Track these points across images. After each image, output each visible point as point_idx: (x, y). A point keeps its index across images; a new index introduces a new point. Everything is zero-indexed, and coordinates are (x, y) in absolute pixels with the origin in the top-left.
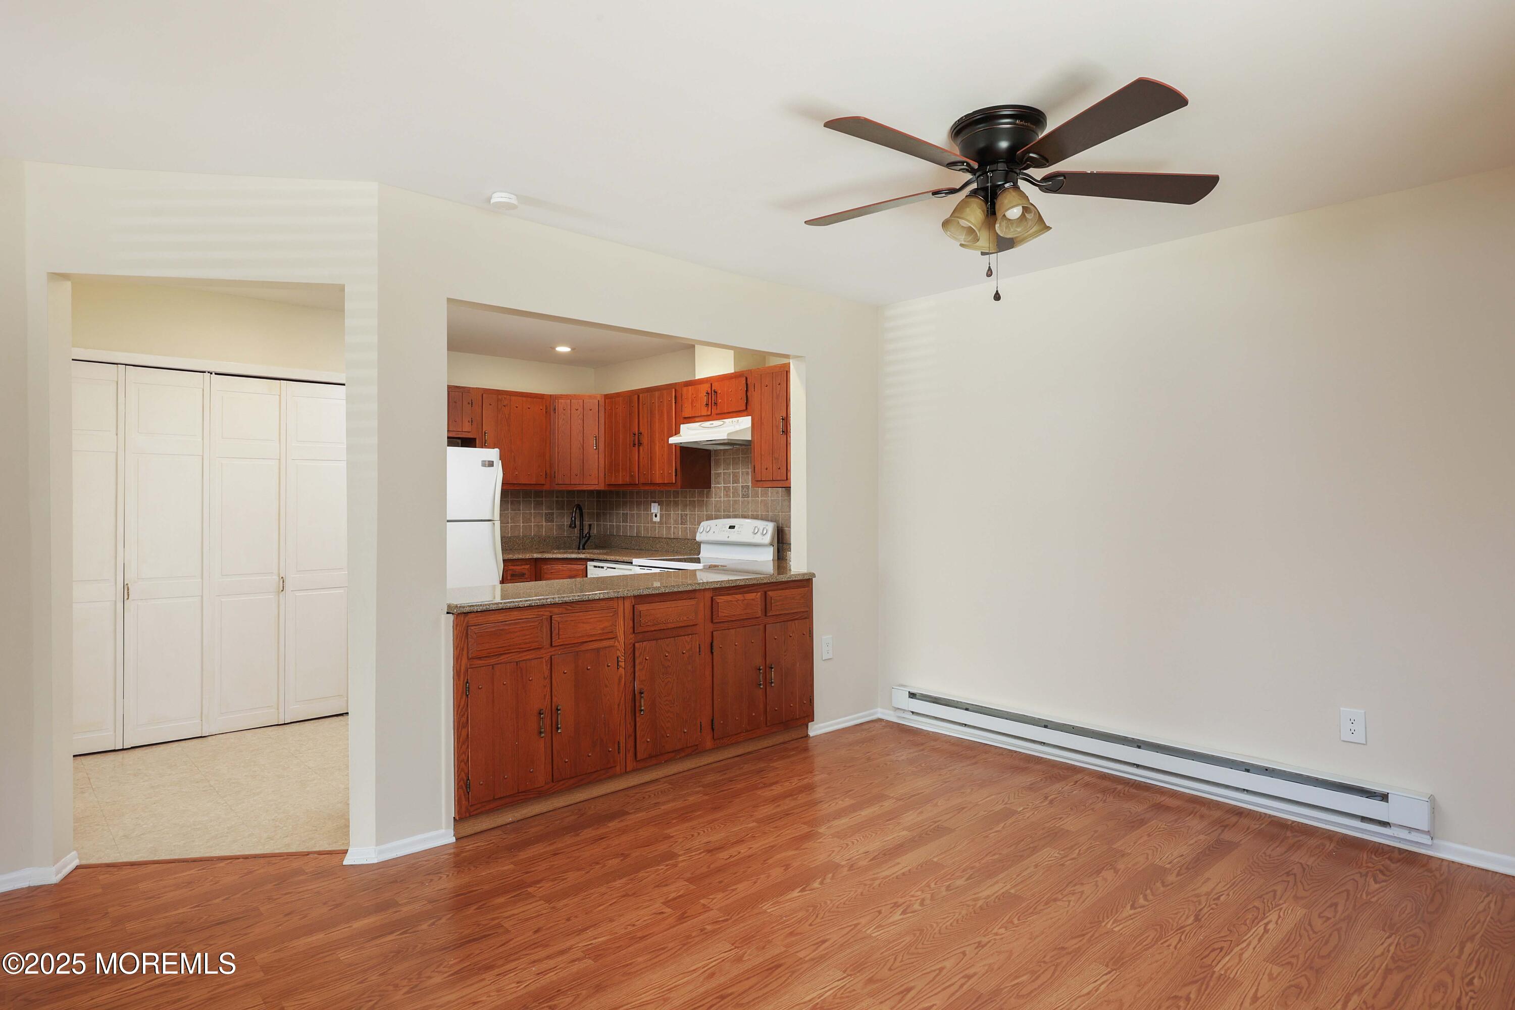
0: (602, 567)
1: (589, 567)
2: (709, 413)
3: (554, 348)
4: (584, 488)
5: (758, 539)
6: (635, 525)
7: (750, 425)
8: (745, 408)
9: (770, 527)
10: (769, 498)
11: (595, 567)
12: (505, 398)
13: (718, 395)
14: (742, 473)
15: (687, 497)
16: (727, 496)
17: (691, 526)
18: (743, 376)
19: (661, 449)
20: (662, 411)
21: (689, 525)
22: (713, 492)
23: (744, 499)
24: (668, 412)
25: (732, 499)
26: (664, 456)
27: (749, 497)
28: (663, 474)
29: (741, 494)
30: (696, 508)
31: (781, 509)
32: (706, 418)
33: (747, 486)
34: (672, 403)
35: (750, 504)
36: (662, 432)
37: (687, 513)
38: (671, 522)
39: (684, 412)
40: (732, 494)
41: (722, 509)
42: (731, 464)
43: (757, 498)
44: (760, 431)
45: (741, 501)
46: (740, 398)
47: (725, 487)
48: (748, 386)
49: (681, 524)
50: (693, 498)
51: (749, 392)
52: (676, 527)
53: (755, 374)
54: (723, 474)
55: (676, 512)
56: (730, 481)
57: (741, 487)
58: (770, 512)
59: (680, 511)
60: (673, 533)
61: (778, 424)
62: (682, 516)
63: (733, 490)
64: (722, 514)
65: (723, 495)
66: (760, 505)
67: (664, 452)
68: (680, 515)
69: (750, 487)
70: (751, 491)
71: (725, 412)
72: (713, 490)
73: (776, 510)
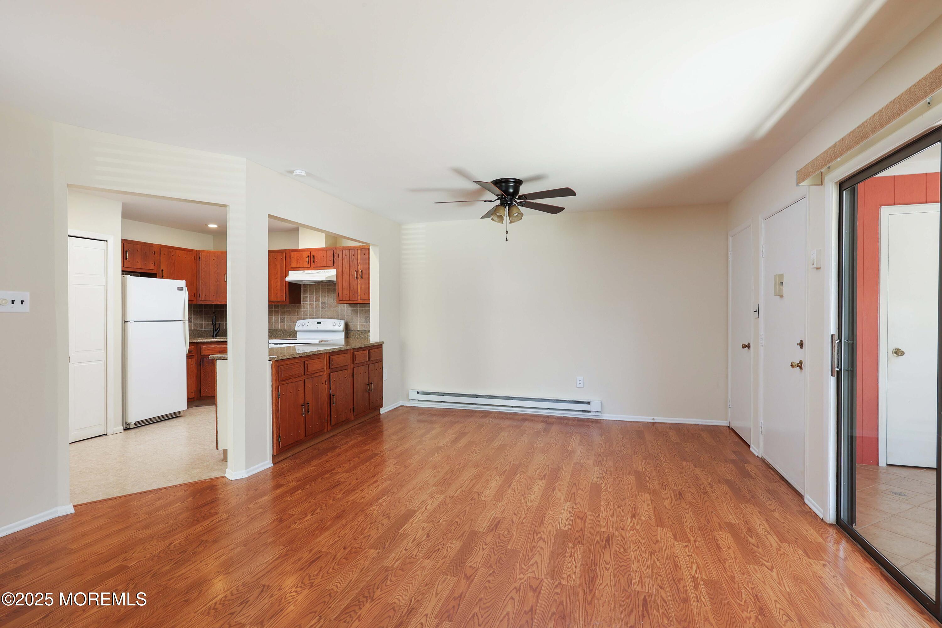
2: (309, 266)
3: (207, 225)
4: (218, 303)
5: (337, 328)
7: (335, 274)
8: (332, 265)
9: (342, 323)
12: (173, 251)
13: (315, 258)
14: (322, 296)
15: (284, 308)
16: (312, 307)
17: (287, 323)
18: (331, 250)
19: (276, 283)
20: (276, 264)
21: (285, 322)
22: (303, 306)
23: (323, 309)
24: (280, 264)
25: (315, 309)
26: (277, 287)
27: (326, 308)
28: (277, 296)
29: (321, 307)
30: (291, 314)
31: (346, 314)
32: (307, 269)
33: (325, 303)
34: (283, 260)
35: (327, 311)
36: (276, 274)
37: (284, 316)
38: (273, 321)
39: (292, 265)
40: (315, 307)
41: (309, 314)
42: (314, 292)
43: (331, 309)
44: (342, 277)
45: (321, 310)
46: (330, 261)
47: (310, 303)
48: (334, 254)
49: (280, 322)
50: (288, 309)
51: (335, 257)
52: (277, 324)
53: (339, 249)
54: (309, 297)
55: (277, 316)
56: (313, 300)
57: (321, 303)
58: (339, 315)
59: (279, 315)
60: (274, 327)
61: (353, 274)
62: (281, 318)
63: (316, 305)
64: (309, 316)
65: (309, 307)
66: (333, 312)
67: (277, 285)
68: (279, 317)
69: (327, 303)
70: (327, 305)
71: (319, 266)
72: (303, 304)
73: (343, 314)
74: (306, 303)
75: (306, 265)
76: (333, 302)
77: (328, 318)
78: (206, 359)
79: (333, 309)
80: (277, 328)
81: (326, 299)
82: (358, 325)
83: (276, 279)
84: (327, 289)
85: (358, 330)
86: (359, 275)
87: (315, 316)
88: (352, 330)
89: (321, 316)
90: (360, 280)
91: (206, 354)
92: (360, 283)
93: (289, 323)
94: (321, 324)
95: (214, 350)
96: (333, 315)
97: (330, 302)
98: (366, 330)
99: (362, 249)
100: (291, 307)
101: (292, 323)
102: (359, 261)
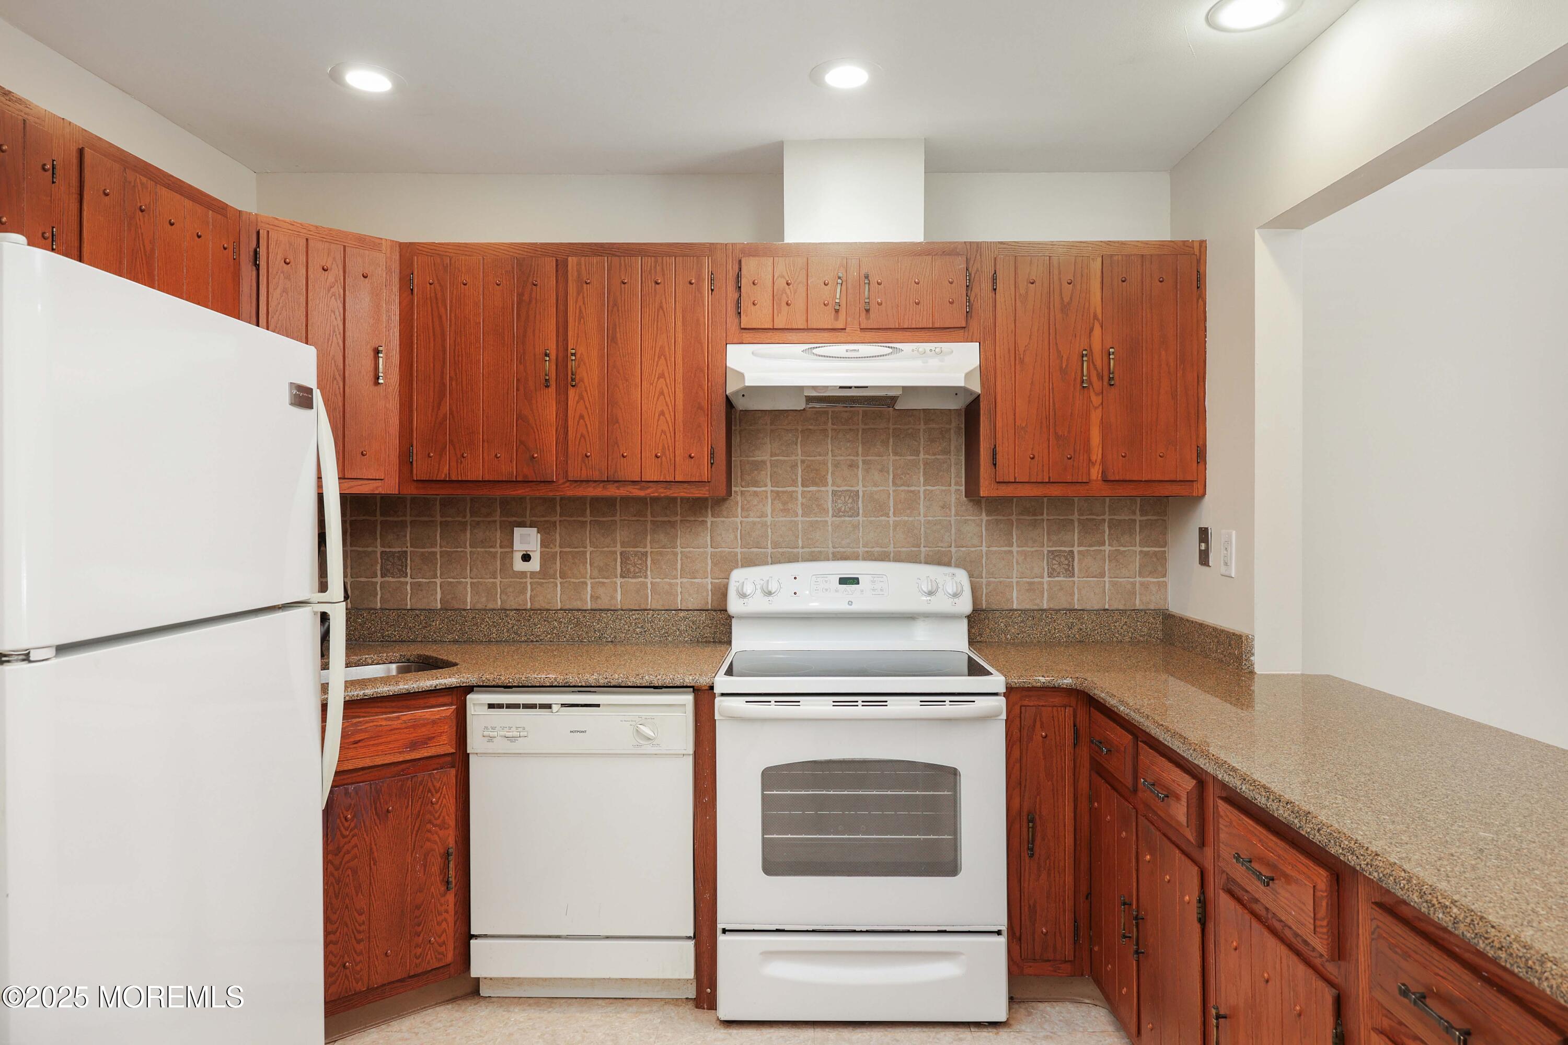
1: (471, 710)
2: (841, 325)
7: (977, 363)
8: (962, 324)
9: (965, 578)
10: (922, 518)
11: (491, 706)
14: (836, 465)
15: (646, 516)
16: (786, 511)
17: (658, 580)
18: (958, 254)
19: (658, 399)
20: (661, 307)
21: (650, 578)
22: (740, 504)
23: (843, 519)
24: (684, 311)
25: (802, 519)
26: (667, 416)
27: (858, 515)
28: (664, 458)
29: (830, 509)
30: (679, 540)
31: (955, 540)
32: (826, 335)
33: (851, 491)
34: (699, 290)
35: (861, 529)
36: (659, 357)
37: (645, 550)
38: (587, 573)
39: (747, 316)
40: (800, 509)
41: (769, 541)
42: (796, 444)
43: (883, 518)
44: (1011, 377)
45: (830, 524)
46: (949, 302)
47: (777, 492)
48: (973, 275)
49: (622, 577)
50: (667, 516)
51: (976, 290)
52: (603, 583)
53: (996, 252)
54: (768, 464)
55: (606, 549)
56: (793, 481)
57: (832, 494)
58: (922, 545)
59: (619, 545)
60: (592, 596)
61: (1066, 366)
62: (628, 559)
63: (804, 500)
64: (769, 550)
65: (773, 511)
66: (891, 531)
67: (667, 405)
68: (618, 554)
69: (861, 494)
70: (863, 502)
71: (894, 327)
72: (739, 498)
73: (942, 541)
74: (756, 494)
75: (823, 319)
76: (891, 489)
77: (864, 559)
79: (892, 519)
80: (604, 603)
81: (857, 475)
82: (1013, 589)
83: (658, 378)
84: (860, 433)
85: (1015, 608)
86: (1097, 371)
87: (800, 550)
88: (984, 608)
89: (831, 550)
90: (1097, 394)
91: (346, 768)
92: (1098, 407)
93: (668, 580)
94: (858, 583)
95: (389, 739)
96: (892, 545)
97: (875, 489)
98: (1052, 606)
99: (1111, 256)
100: (679, 507)
101: (685, 580)
102: (1095, 308)
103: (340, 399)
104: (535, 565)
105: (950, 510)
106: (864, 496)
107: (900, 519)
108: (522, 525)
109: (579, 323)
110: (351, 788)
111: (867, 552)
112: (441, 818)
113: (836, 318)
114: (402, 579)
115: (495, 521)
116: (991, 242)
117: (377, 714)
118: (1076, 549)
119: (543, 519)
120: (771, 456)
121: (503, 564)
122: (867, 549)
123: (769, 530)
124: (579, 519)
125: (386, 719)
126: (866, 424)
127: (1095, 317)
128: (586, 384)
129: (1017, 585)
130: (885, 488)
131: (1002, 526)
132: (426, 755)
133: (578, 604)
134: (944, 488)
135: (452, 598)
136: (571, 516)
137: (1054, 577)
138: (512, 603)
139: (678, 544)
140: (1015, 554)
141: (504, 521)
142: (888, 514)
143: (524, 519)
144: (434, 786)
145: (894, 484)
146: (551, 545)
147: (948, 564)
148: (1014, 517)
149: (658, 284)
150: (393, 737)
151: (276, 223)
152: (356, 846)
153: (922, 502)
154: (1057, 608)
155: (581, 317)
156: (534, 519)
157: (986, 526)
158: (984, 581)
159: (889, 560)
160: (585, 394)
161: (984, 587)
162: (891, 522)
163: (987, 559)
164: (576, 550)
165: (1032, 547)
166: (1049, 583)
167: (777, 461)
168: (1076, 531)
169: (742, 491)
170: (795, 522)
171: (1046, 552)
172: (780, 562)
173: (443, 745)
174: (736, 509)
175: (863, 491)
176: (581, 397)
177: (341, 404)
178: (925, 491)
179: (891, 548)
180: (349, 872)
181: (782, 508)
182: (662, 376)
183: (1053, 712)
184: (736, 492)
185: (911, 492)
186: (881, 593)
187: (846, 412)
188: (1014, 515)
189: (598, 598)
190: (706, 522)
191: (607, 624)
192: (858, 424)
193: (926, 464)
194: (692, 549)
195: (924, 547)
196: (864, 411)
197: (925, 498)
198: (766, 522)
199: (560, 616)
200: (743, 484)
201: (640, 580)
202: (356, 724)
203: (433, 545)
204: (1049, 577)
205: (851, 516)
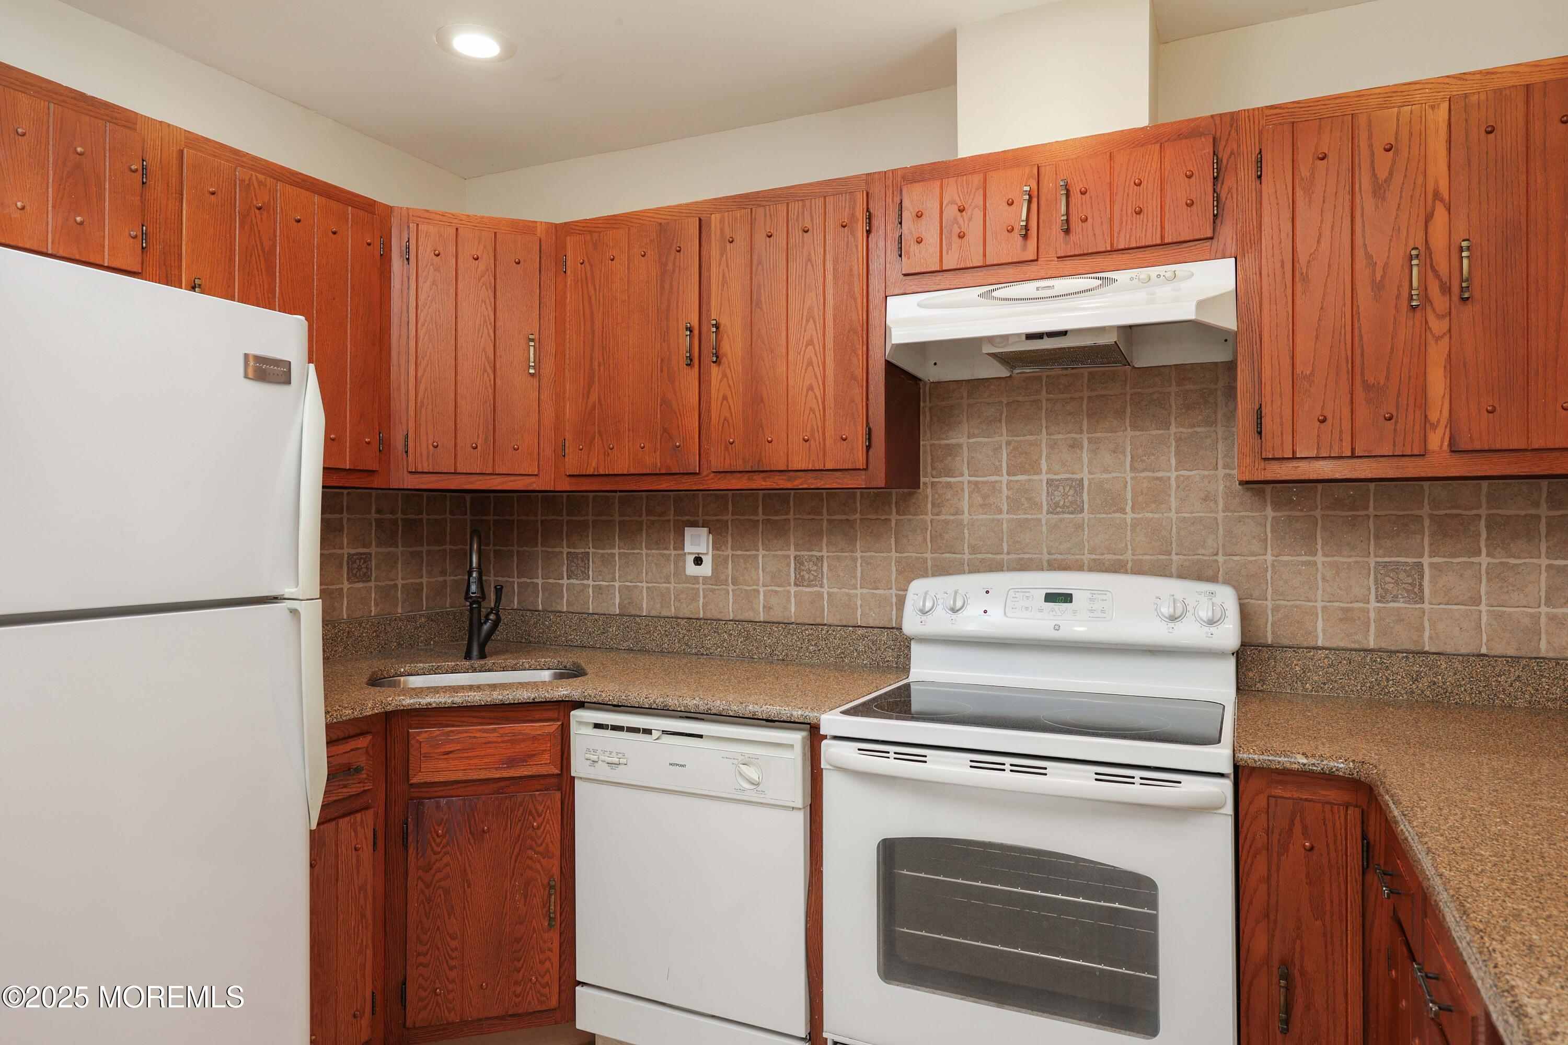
0: (648, 732)
1: (574, 729)
2: (1032, 256)
4: (497, 484)
5: (1191, 632)
6: (617, 584)
7: (1229, 284)
8: (1207, 234)
9: (1227, 599)
10: (1173, 515)
11: (597, 726)
13: (1076, 197)
14: (1052, 446)
15: (821, 514)
16: (987, 506)
17: (835, 590)
18: (1201, 134)
19: (806, 370)
20: (810, 260)
21: (826, 587)
22: (930, 499)
23: (1061, 516)
24: (836, 261)
25: (1007, 516)
26: (816, 390)
27: (1082, 511)
28: (812, 442)
29: (1045, 504)
30: (858, 542)
31: (1224, 546)
32: (1011, 271)
33: (1072, 480)
34: (853, 233)
35: (1086, 530)
36: (808, 321)
37: (820, 554)
38: (759, 579)
39: (909, 258)
40: (1006, 504)
41: (966, 545)
42: (1000, 421)
43: (1117, 515)
44: (1287, 302)
45: (1044, 522)
46: (1187, 204)
47: (976, 483)
48: (1225, 162)
49: (796, 585)
50: (845, 514)
51: (1229, 182)
52: (776, 592)
53: (1263, 122)
54: (965, 448)
55: (779, 553)
56: (996, 467)
57: (1047, 483)
58: (1174, 552)
59: (792, 548)
60: (764, 607)
61: (1381, 277)
62: (802, 564)
63: (1010, 493)
64: (966, 556)
65: (971, 506)
66: (1129, 533)
67: (816, 377)
68: (792, 559)
69: (1086, 483)
70: (1089, 494)
71: (1103, 249)
72: (929, 490)
73: (1203, 547)
74: (949, 485)
75: (1012, 248)
76: (1129, 476)
77: (1091, 570)
78: (438, 807)
79: (1130, 516)
80: (777, 615)
81: (1080, 459)
82: (1317, 617)
83: (806, 347)
84: (1085, 402)
85: (1320, 644)
86: (1440, 280)
87: (1005, 557)
88: (1270, 642)
89: (1046, 557)
90: (1440, 317)
91: (437, 780)
92: (1442, 337)
93: (847, 590)
94: (1071, 602)
95: (483, 753)
96: (1130, 552)
97: (1105, 476)
98: (1383, 645)
99: (1466, 96)
100: (858, 502)
101: (865, 591)
102: (1437, 182)
103: (491, 391)
104: (706, 569)
105: (1216, 503)
106: (1090, 484)
107: (1141, 516)
108: (694, 524)
109: (722, 290)
110: (443, 802)
111: (1094, 560)
112: (544, 845)
113: (1024, 248)
114: (585, 582)
115: (669, 521)
116: (1254, 110)
117: (473, 724)
118: (1426, 561)
119: (715, 518)
120: (969, 438)
121: (676, 567)
122: (1094, 557)
123: (966, 531)
124: (752, 517)
125: (480, 730)
126: (1092, 390)
127: (1437, 195)
128: (730, 359)
129: (1322, 612)
130: (1119, 475)
131: (1298, 526)
132: (526, 773)
133: (749, 615)
134: (1206, 473)
135: (629, 603)
136: (743, 514)
137: (1388, 602)
138: (685, 612)
139: (858, 547)
140: (1320, 566)
141: (678, 520)
142: (1124, 509)
143: (696, 518)
144: (536, 809)
145: (1133, 469)
146: (723, 548)
147: (1213, 579)
148: (1318, 513)
149: (807, 232)
150: (489, 751)
151: (427, 215)
152: (448, 864)
153: (1173, 493)
154: (1393, 648)
155: (724, 282)
156: (706, 517)
157: (1272, 525)
158: (1269, 604)
159: (1126, 572)
160: (728, 371)
161: (1269, 612)
162: (1129, 521)
163: (1274, 572)
164: (748, 553)
165: (1350, 556)
166: (1378, 611)
167: (975, 443)
168: (1427, 534)
169: (932, 483)
170: (998, 520)
171: (1372, 565)
172: (978, 571)
173: (545, 765)
174: (926, 505)
175: (1089, 479)
176: (725, 375)
177: (491, 397)
178: (1177, 477)
179: (1129, 556)
180: (440, 891)
181: (981, 502)
182: (810, 343)
183: (1323, 811)
184: (925, 483)
185: (1158, 479)
186: (1103, 615)
187: (1066, 375)
188: (1319, 510)
189: (770, 608)
190: (890, 520)
191: (778, 639)
192: (1083, 391)
193: (1179, 440)
194: (873, 554)
195: (1177, 554)
196: (1090, 373)
197: (1178, 487)
198: (962, 520)
199: (730, 627)
200: (934, 473)
201: (816, 589)
202: (448, 733)
203: (613, 547)
204: (1378, 602)
205: (1072, 513)
